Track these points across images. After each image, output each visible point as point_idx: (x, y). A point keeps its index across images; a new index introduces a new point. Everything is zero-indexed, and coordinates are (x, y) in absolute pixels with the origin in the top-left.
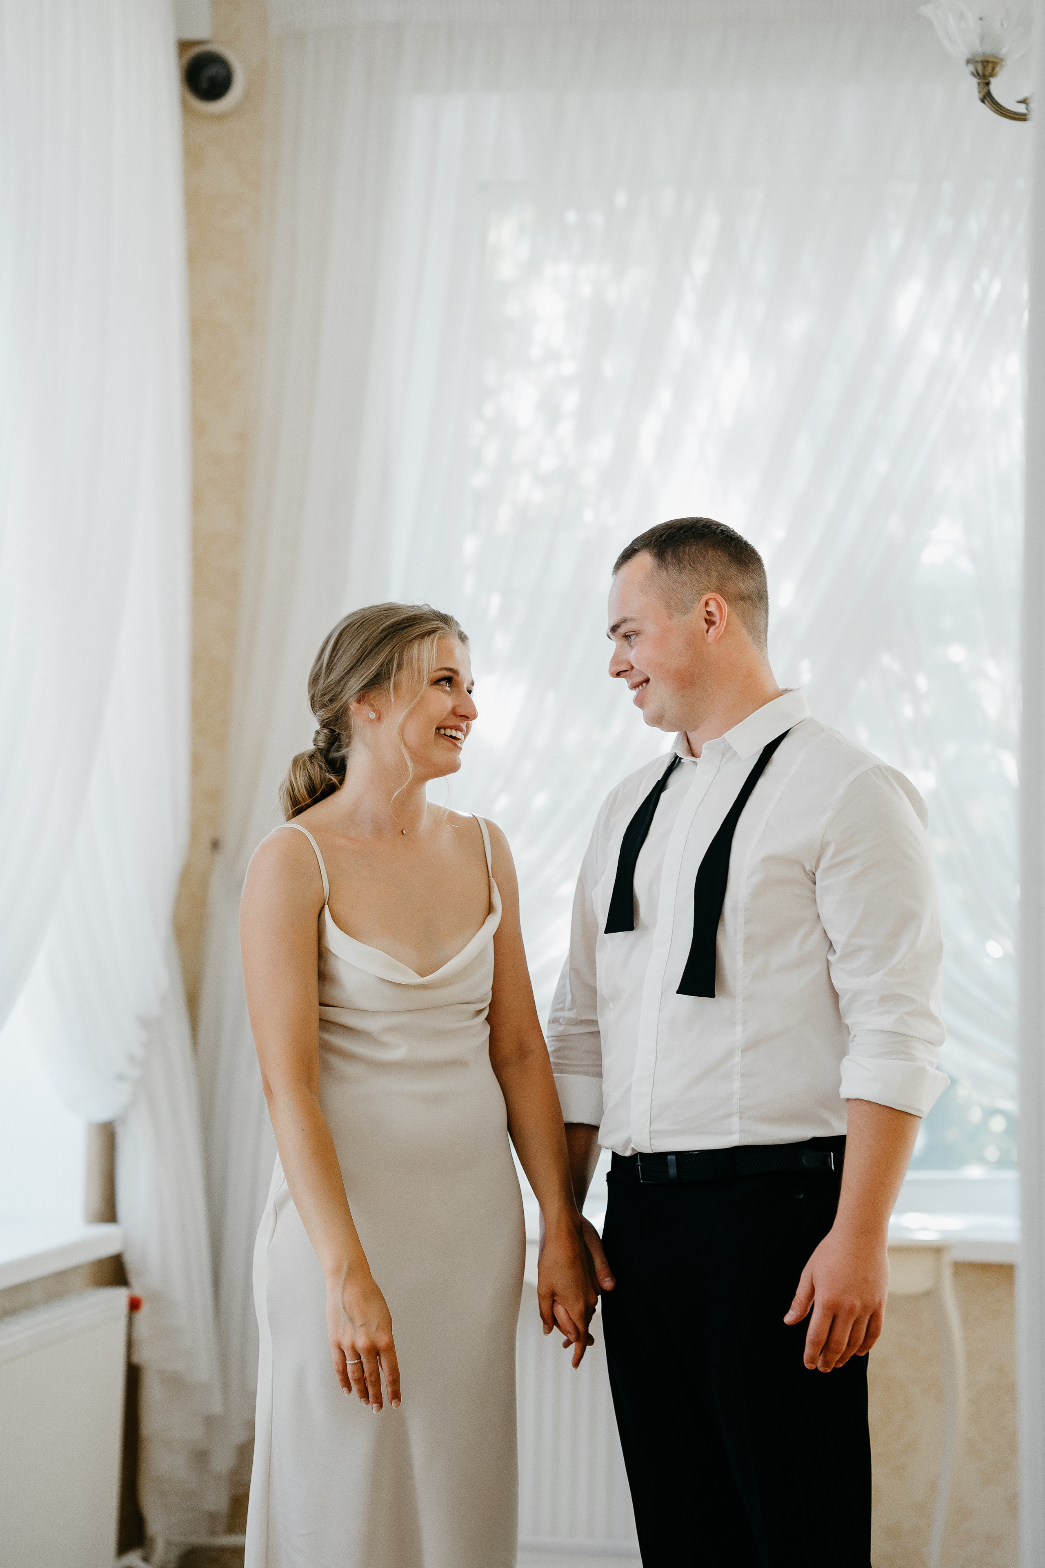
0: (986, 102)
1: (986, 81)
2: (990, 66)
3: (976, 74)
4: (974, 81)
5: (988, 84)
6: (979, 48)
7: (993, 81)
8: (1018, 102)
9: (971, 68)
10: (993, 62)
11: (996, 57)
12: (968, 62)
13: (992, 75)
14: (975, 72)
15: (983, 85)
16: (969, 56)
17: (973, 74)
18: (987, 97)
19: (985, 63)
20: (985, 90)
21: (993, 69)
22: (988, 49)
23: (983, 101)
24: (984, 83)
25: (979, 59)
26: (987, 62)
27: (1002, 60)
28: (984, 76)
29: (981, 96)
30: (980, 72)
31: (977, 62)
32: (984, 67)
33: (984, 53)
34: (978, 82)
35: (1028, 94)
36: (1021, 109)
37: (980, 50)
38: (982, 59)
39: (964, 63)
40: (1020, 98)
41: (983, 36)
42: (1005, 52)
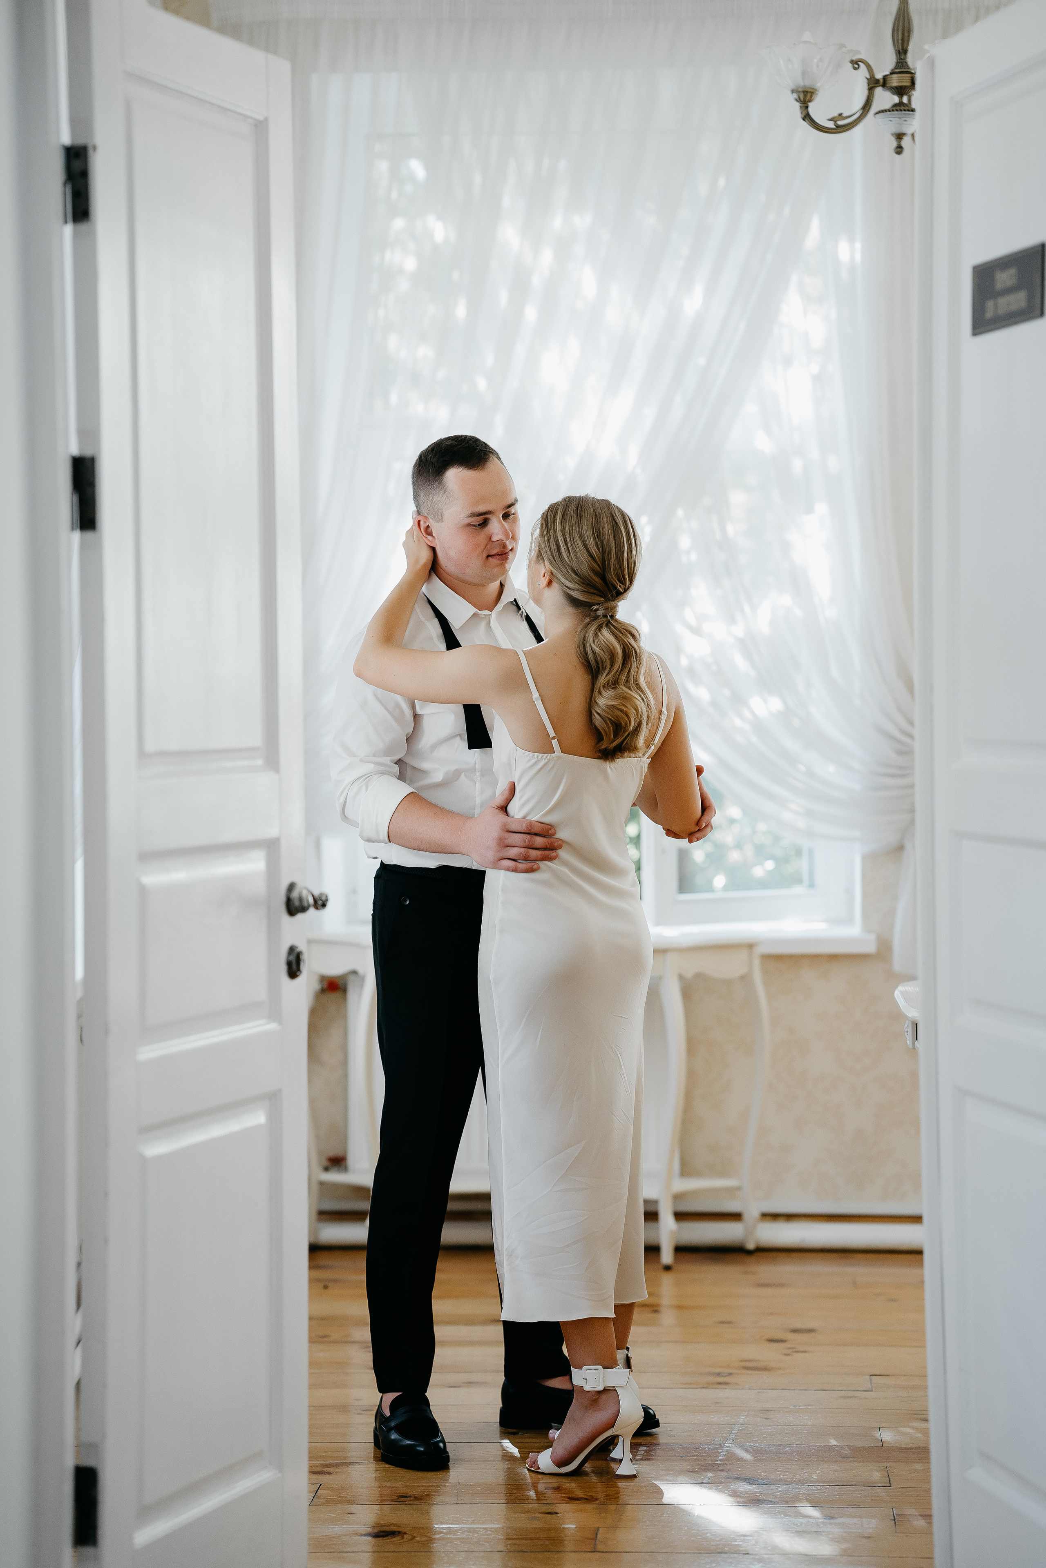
0: (806, 120)
1: (806, 105)
2: (809, 95)
3: (798, 100)
4: (797, 105)
5: (807, 107)
6: (801, 83)
7: (810, 104)
8: (828, 120)
9: (795, 96)
10: (810, 92)
11: (814, 89)
12: (793, 91)
13: (810, 101)
14: (798, 99)
15: (804, 108)
16: (794, 87)
17: (796, 100)
18: (807, 117)
19: (805, 92)
20: (806, 112)
21: (811, 96)
22: (808, 83)
23: (804, 119)
24: (804, 106)
25: (800, 90)
26: (807, 92)
27: (816, 90)
28: (805, 101)
29: (803, 116)
30: (802, 99)
31: (799, 92)
32: (805, 96)
33: (804, 86)
34: (800, 106)
35: (836, 114)
36: (831, 125)
37: (802, 83)
38: (803, 90)
39: (789, 92)
40: (830, 117)
41: (804, 74)
42: (819, 85)
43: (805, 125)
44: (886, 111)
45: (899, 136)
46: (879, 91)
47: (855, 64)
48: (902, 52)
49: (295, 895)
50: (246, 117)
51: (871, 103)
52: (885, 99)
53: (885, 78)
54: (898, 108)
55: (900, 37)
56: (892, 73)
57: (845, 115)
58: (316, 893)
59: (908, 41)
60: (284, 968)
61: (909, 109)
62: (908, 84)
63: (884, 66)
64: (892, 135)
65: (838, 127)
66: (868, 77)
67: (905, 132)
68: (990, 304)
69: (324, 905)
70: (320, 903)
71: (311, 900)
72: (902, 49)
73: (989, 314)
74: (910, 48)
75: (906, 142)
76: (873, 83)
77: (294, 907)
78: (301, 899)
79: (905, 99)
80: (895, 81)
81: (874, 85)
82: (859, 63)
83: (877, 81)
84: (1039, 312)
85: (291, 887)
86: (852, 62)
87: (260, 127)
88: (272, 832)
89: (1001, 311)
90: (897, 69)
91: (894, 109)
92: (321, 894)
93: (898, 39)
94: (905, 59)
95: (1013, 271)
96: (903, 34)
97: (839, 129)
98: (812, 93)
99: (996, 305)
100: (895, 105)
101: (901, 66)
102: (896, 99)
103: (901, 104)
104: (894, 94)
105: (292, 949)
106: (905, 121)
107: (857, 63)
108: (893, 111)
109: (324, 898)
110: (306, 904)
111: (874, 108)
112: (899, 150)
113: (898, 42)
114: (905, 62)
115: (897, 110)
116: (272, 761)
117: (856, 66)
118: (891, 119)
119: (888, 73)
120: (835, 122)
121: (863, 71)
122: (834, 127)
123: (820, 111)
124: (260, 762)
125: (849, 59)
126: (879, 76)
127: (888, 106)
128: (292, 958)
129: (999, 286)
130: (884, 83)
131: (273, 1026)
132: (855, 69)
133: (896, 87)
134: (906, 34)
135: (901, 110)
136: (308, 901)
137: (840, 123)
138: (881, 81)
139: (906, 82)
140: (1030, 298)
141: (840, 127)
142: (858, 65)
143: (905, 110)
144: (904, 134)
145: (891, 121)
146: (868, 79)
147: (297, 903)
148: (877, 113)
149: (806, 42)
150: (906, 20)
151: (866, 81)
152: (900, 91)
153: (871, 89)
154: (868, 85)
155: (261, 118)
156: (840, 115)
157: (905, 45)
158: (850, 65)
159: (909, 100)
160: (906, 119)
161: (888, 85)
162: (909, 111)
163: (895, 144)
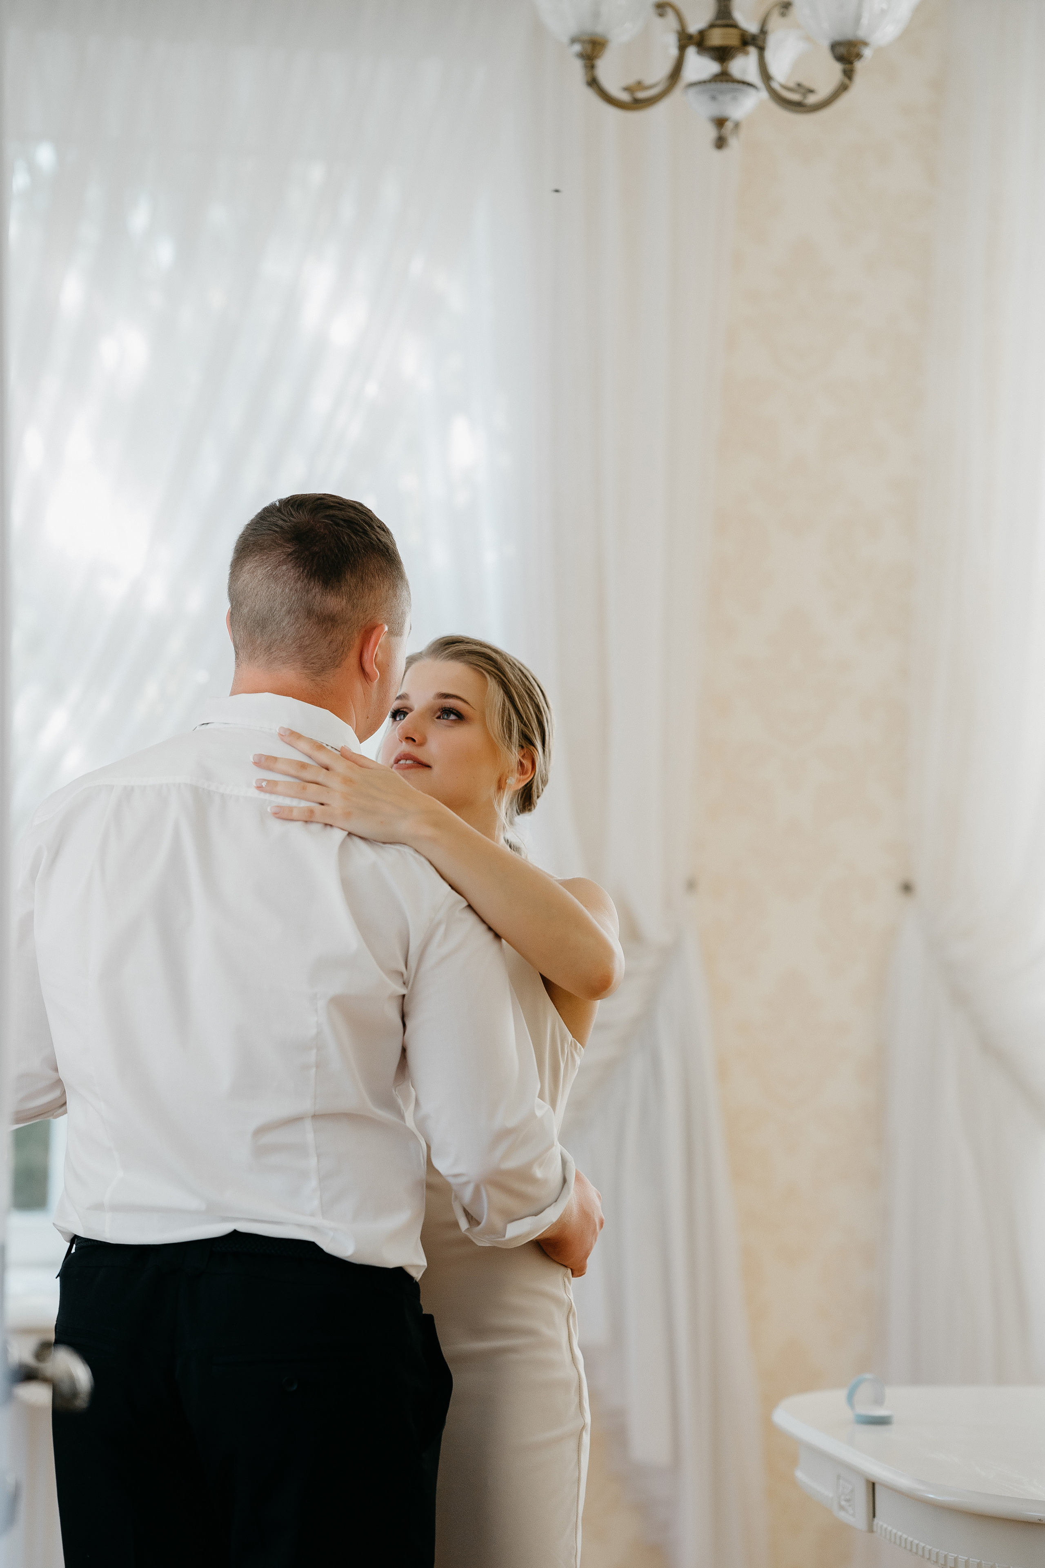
0: (591, 86)
1: (591, 63)
2: (597, 47)
5: (593, 66)
6: (587, 27)
7: (598, 63)
10: (599, 43)
11: (605, 39)
12: (572, 41)
13: (598, 57)
14: (580, 53)
15: (588, 67)
16: (576, 35)
17: (577, 54)
18: (593, 83)
19: (594, 43)
20: (591, 75)
21: (602, 50)
22: (597, 29)
23: (588, 84)
25: (585, 38)
26: (596, 42)
27: (609, 40)
28: (591, 57)
29: (586, 80)
30: (586, 53)
31: (581, 42)
32: (592, 48)
34: (585, 65)
35: (634, 81)
36: (625, 97)
38: (592, 38)
40: (625, 85)
43: (590, 95)
44: (705, 82)
45: (720, 122)
46: (691, 52)
47: (658, 9)
51: (682, 69)
53: (702, 33)
54: (723, 79)
56: (712, 26)
57: (645, 82)
61: (734, 81)
62: (734, 44)
63: (700, 15)
64: (711, 119)
65: (636, 100)
66: (678, 30)
67: (729, 117)
76: (685, 40)
79: (728, 68)
80: (717, 38)
81: (686, 43)
82: (665, 8)
83: (690, 38)
90: (717, 21)
91: (712, 81)
94: (729, 7)
97: (637, 104)
98: (602, 46)
100: (714, 76)
101: (724, 18)
102: (711, 67)
103: (721, 74)
104: (714, 58)
106: (729, 101)
107: (661, 8)
108: (712, 84)
112: (720, 143)
114: (729, 12)
117: (659, 12)
118: (708, 96)
119: (705, 25)
120: (632, 92)
121: (671, 21)
122: (632, 99)
126: (694, 28)
127: (704, 77)
130: (700, 42)
132: (661, 15)
133: (716, 49)
137: (641, 95)
138: (696, 37)
139: (732, 39)
141: (638, 101)
142: (663, 11)
143: (729, 84)
144: (727, 120)
145: (708, 98)
146: (676, 34)
148: (688, 86)
151: (674, 37)
152: (722, 54)
153: (682, 48)
154: (678, 43)
156: (639, 82)
158: (654, 10)
160: (734, 95)
161: (706, 44)
163: (711, 133)
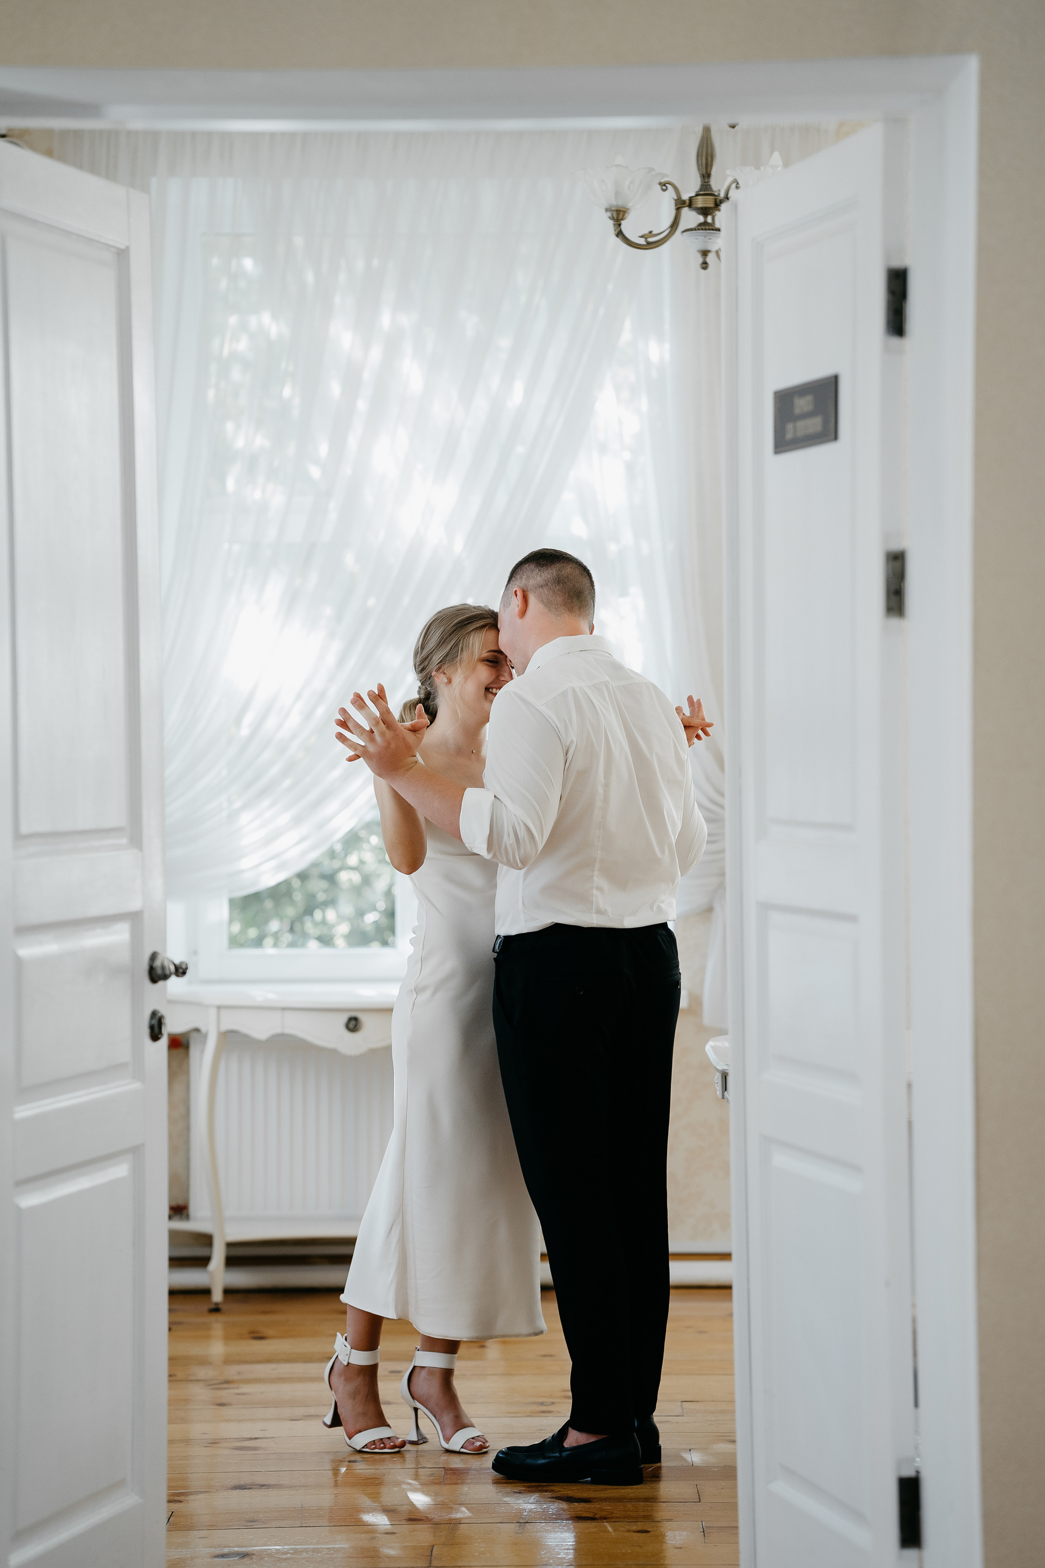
0: (619, 237)
1: (619, 223)
2: (621, 214)
3: (612, 218)
4: (611, 222)
5: (620, 225)
7: (623, 222)
8: (640, 237)
9: (609, 214)
10: (623, 211)
11: (626, 208)
12: (607, 210)
13: (622, 219)
15: (617, 226)
16: (608, 207)
17: (610, 218)
18: (620, 234)
19: (618, 211)
20: (618, 229)
21: (624, 215)
22: (620, 203)
23: (617, 236)
24: (617, 224)
25: (613, 209)
26: (620, 211)
27: (628, 209)
28: (618, 220)
29: (616, 233)
30: (615, 217)
31: (613, 211)
32: (618, 214)
33: (617, 205)
34: (614, 224)
35: (646, 232)
36: (642, 241)
37: (614, 203)
38: (617, 209)
39: (603, 211)
40: (641, 234)
41: (617, 194)
42: (630, 204)
43: (619, 241)
44: (691, 230)
45: (705, 253)
46: (685, 211)
47: (664, 186)
48: (706, 175)
49: (157, 963)
50: (108, 246)
51: (679, 222)
52: (691, 218)
53: (691, 199)
54: (703, 227)
55: (704, 162)
56: (697, 195)
57: (654, 232)
58: (177, 962)
59: (712, 166)
60: (146, 1031)
61: (712, 227)
62: (712, 205)
63: (690, 188)
64: (698, 251)
65: (649, 243)
66: (676, 198)
67: (709, 249)
68: (790, 427)
69: (184, 973)
70: (181, 971)
71: (172, 968)
72: (707, 173)
73: (789, 436)
74: (714, 172)
75: (710, 259)
76: (680, 204)
77: (156, 975)
78: (163, 968)
79: (709, 219)
80: (700, 202)
81: (681, 206)
82: (667, 185)
83: (684, 202)
84: (833, 436)
85: (154, 957)
86: (660, 184)
87: (122, 255)
88: (135, 905)
89: (800, 433)
90: (701, 191)
91: (699, 228)
92: (182, 963)
93: (702, 164)
94: (708, 182)
95: (809, 398)
96: (707, 159)
97: (650, 246)
98: (624, 212)
99: (795, 428)
100: (700, 224)
101: (705, 189)
102: (701, 219)
103: (705, 223)
104: (699, 214)
105: (154, 1014)
106: (710, 239)
107: (664, 185)
108: (699, 230)
109: (184, 967)
110: (168, 972)
111: (682, 226)
112: (705, 265)
113: (702, 166)
114: (709, 185)
115: (702, 229)
116: (136, 840)
117: (664, 188)
118: (696, 237)
119: (693, 194)
120: (646, 238)
121: (670, 194)
122: (645, 243)
123: (632, 228)
124: (124, 841)
125: (658, 182)
126: (685, 197)
127: (693, 225)
128: (155, 1022)
129: (797, 411)
130: (690, 204)
131: (136, 1086)
132: (664, 190)
133: (701, 208)
134: (709, 159)
135: (706, 230)
136: (170, 969)
137: (651, 240)
138: (688, 202)
139: (709, 202)
140: (825, 423)
141: (650, 243)
142: (666, 186)
143: (709, 230)
144: (709, 251)
145: (696, 239)
146: (675, 200)
147: (159, 971)
148: (684, 232)
149: (617, 166)
150: (709, 146)
151: (673, 202)
152: (705, 211)
153: (678, 209)
154: (676, 206)
155: (123, 247)
156: (651, 232)
157: (709, 169)
158: (659, 187)
159: (713, 219)
160: (709, 237)
161: (694, 206)
162: (713, 230)
163: (701, 260)
